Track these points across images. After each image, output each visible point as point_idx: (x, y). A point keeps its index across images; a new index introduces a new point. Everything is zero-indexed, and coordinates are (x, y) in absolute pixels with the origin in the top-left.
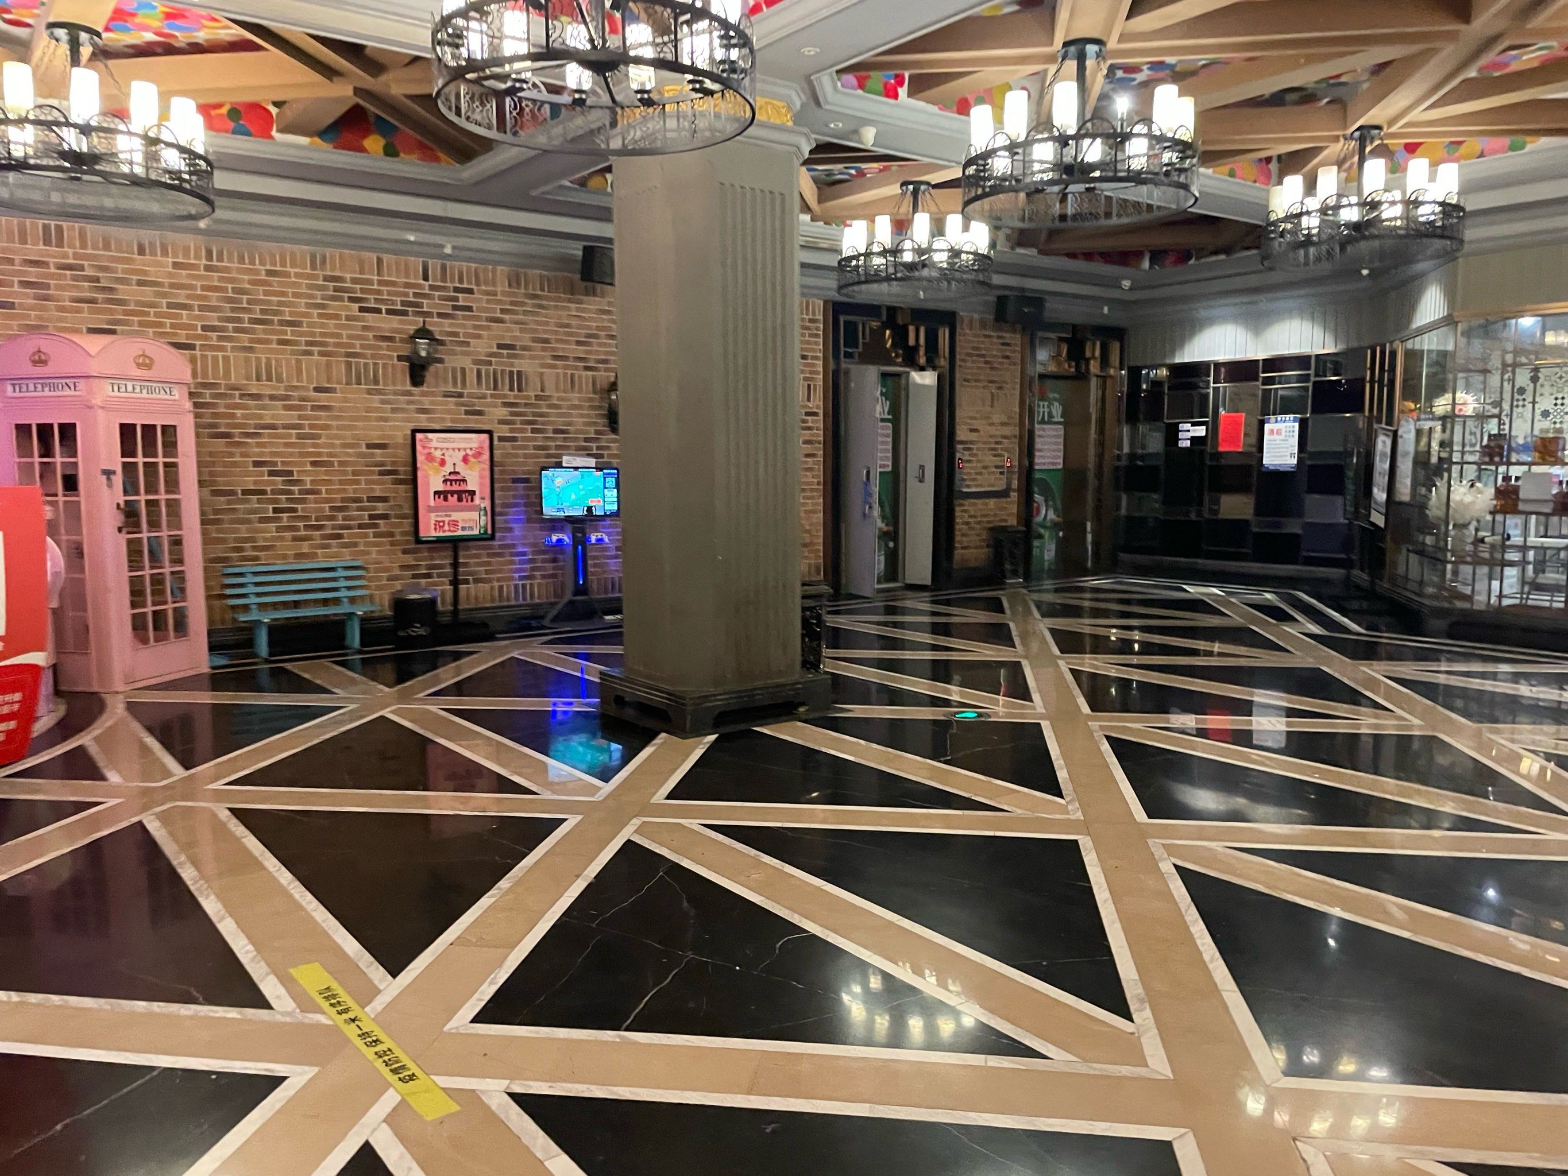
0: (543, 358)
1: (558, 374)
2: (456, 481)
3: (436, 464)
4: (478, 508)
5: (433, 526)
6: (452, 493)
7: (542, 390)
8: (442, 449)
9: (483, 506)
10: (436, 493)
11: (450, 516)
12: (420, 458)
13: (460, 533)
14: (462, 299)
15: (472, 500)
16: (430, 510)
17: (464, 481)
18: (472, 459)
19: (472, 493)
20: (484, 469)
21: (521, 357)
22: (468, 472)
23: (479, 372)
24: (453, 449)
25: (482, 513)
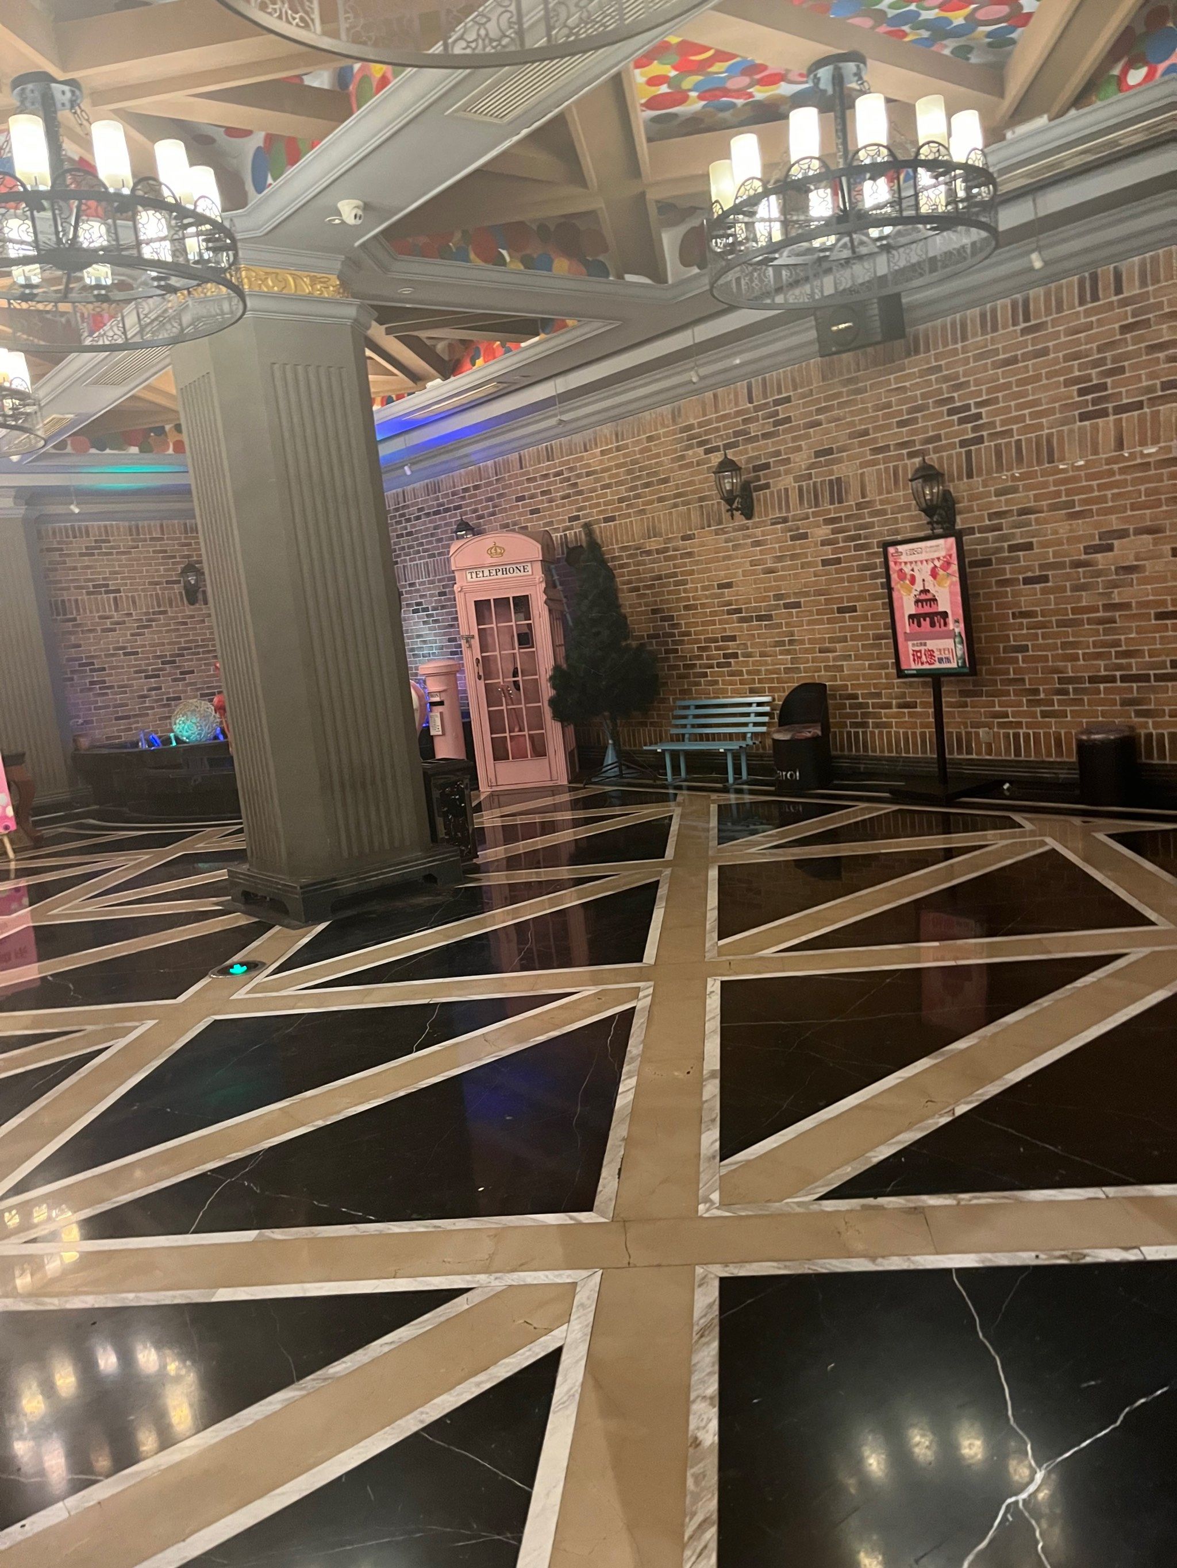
0: (863, 455)
1: (879, 471)
2: (926, 600)
3: (907, 582)
4: (952, 635)
5: (911, 657)
6: (925, 616)
7: (863, 496)
8: (911, 563)
9: (957, 630)
10: (911, 617)
11: (925, 644)
12: (894, 576)
13: (937, 665)
14: (782, 413)
15: (945, 624)
16: (908, 637)
17: (935, 600)
18: (941, 572)
19: (944, 615)
20: (952, 584)
21: (839, 461)
22: (937, 588)
23: (800, 489)
24: (922, 562)
25: (957, 640)
